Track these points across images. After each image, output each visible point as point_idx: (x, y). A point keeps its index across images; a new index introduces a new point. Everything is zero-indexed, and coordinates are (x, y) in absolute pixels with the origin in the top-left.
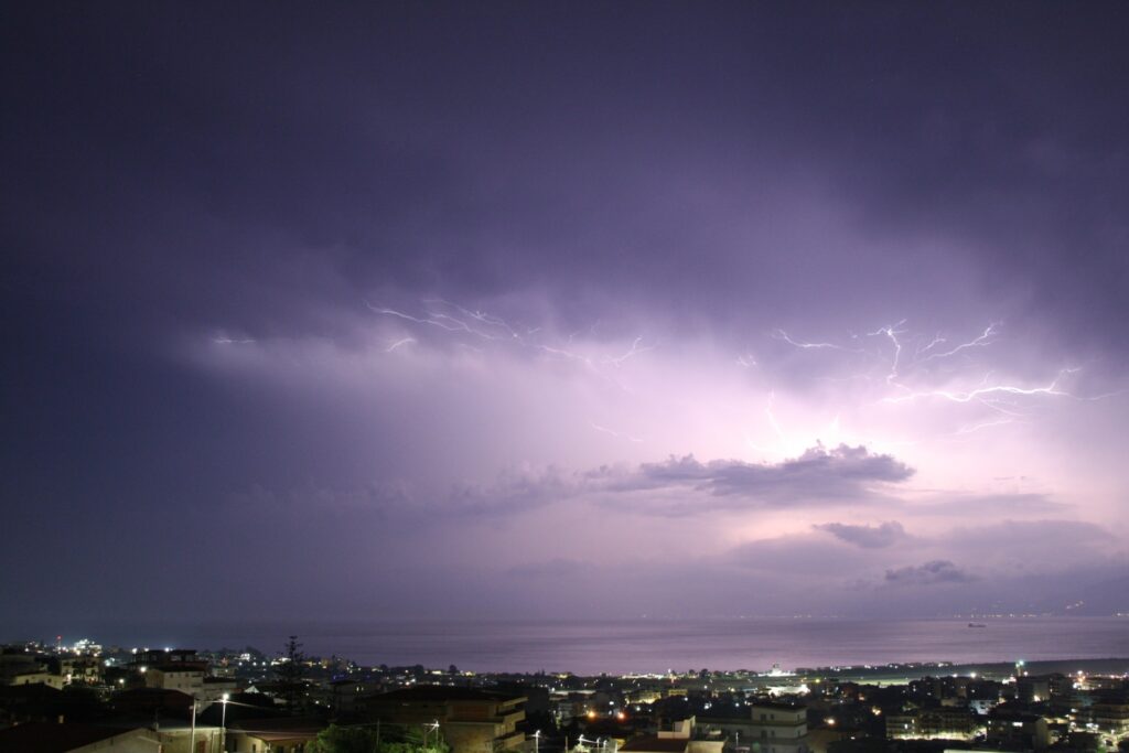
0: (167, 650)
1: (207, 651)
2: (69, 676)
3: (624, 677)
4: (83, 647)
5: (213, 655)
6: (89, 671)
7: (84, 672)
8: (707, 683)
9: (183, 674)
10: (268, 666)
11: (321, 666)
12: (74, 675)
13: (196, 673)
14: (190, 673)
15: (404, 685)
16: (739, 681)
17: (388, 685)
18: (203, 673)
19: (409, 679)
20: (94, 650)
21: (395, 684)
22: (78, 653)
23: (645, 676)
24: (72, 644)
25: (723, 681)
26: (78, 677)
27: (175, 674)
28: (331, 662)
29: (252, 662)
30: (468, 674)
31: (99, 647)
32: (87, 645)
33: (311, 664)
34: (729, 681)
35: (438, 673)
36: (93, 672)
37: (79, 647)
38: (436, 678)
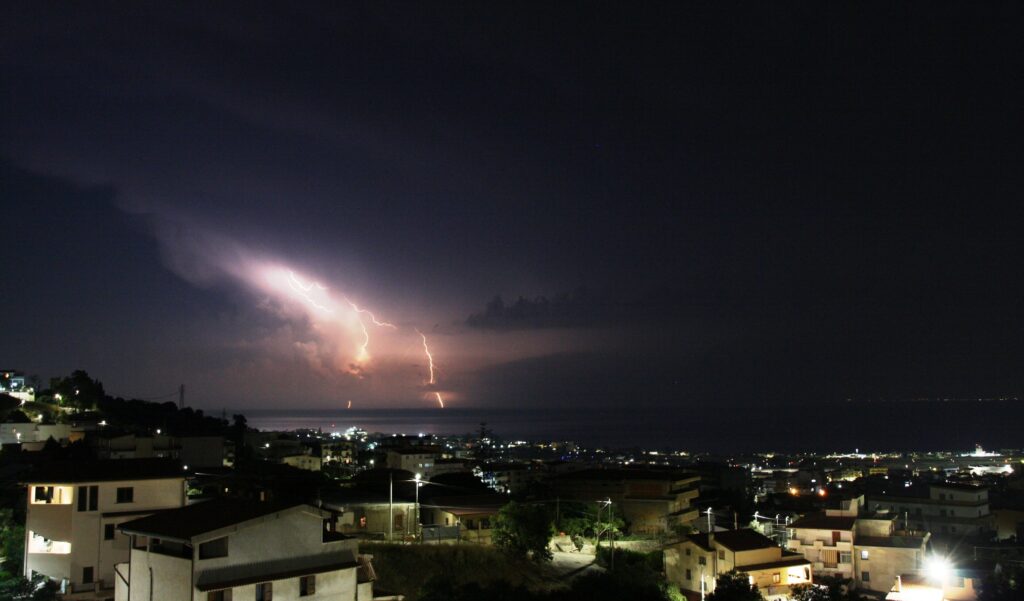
0: (421, 435)
1: (454, 436)
2: (329, 458)
3: (828, 457)
4: (353, 433)
5: (459, 440)
6: (344, 453)
7: (340, 454)
8: (909, 462)
9: (417, 456)
10: (506, 449)
11: (551, 448)
12: (332, 457)
13: (428, 455)
14: (424, 456)
15: (623, 464)
16: (942, 460)
17: (608, 464)
18: (434, 455)
19: (627, 459)
20: (360, 436)
21: (616, 464)
22: (349, 438)
23: (849, 456)
24: (344, 431)
25: (927, 461)
26: (335, 458)
27: (411, 456)
28: (560, 444)
29: (491, 444)
30: (682, 454)
31: (365, 433)
32: (355, 432)
33: (542, 446)
34: (931, 461)
35: (655, 453)
36: (347, 454)
37: (349, 433)
38: (653, 458)
